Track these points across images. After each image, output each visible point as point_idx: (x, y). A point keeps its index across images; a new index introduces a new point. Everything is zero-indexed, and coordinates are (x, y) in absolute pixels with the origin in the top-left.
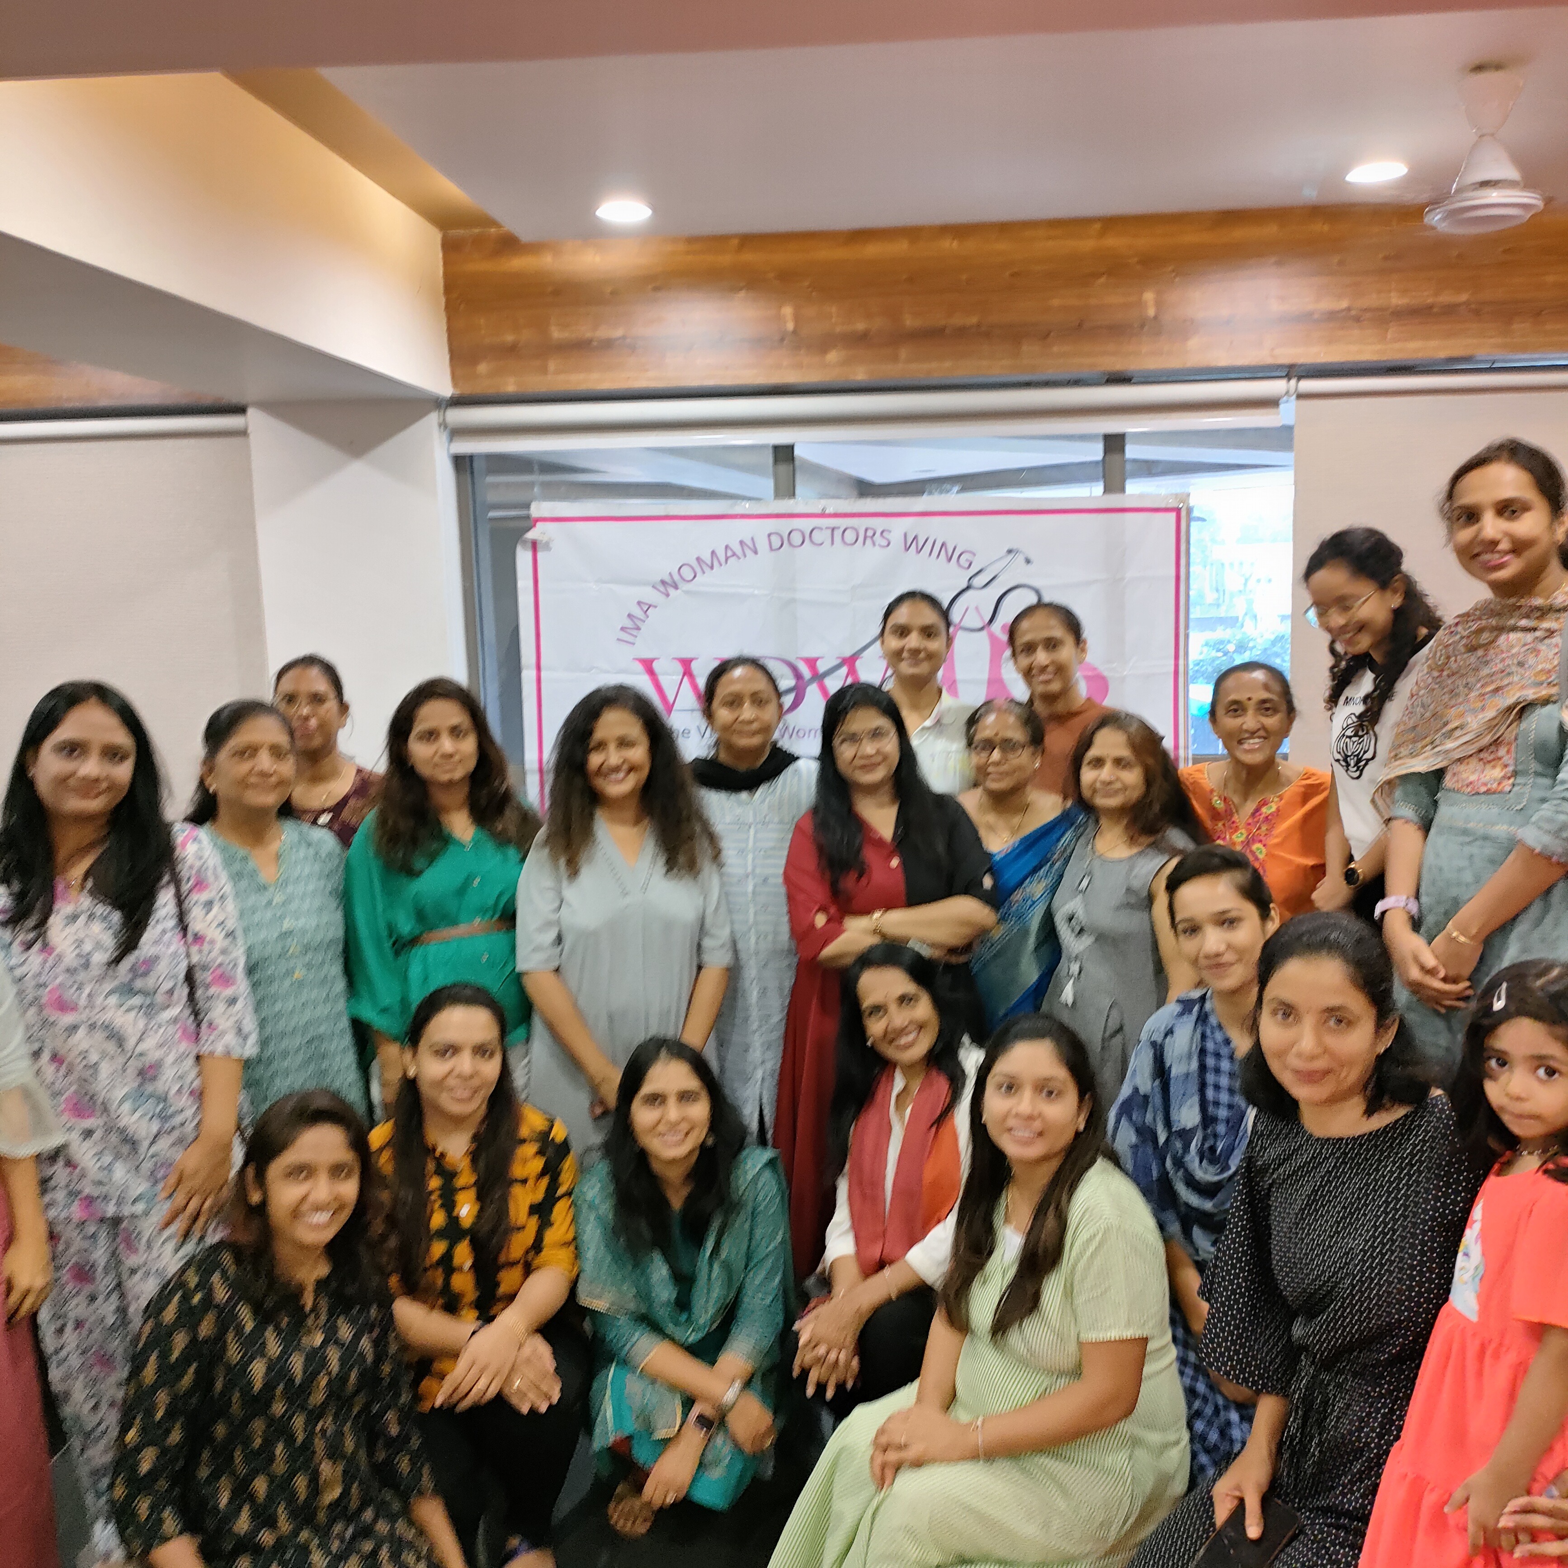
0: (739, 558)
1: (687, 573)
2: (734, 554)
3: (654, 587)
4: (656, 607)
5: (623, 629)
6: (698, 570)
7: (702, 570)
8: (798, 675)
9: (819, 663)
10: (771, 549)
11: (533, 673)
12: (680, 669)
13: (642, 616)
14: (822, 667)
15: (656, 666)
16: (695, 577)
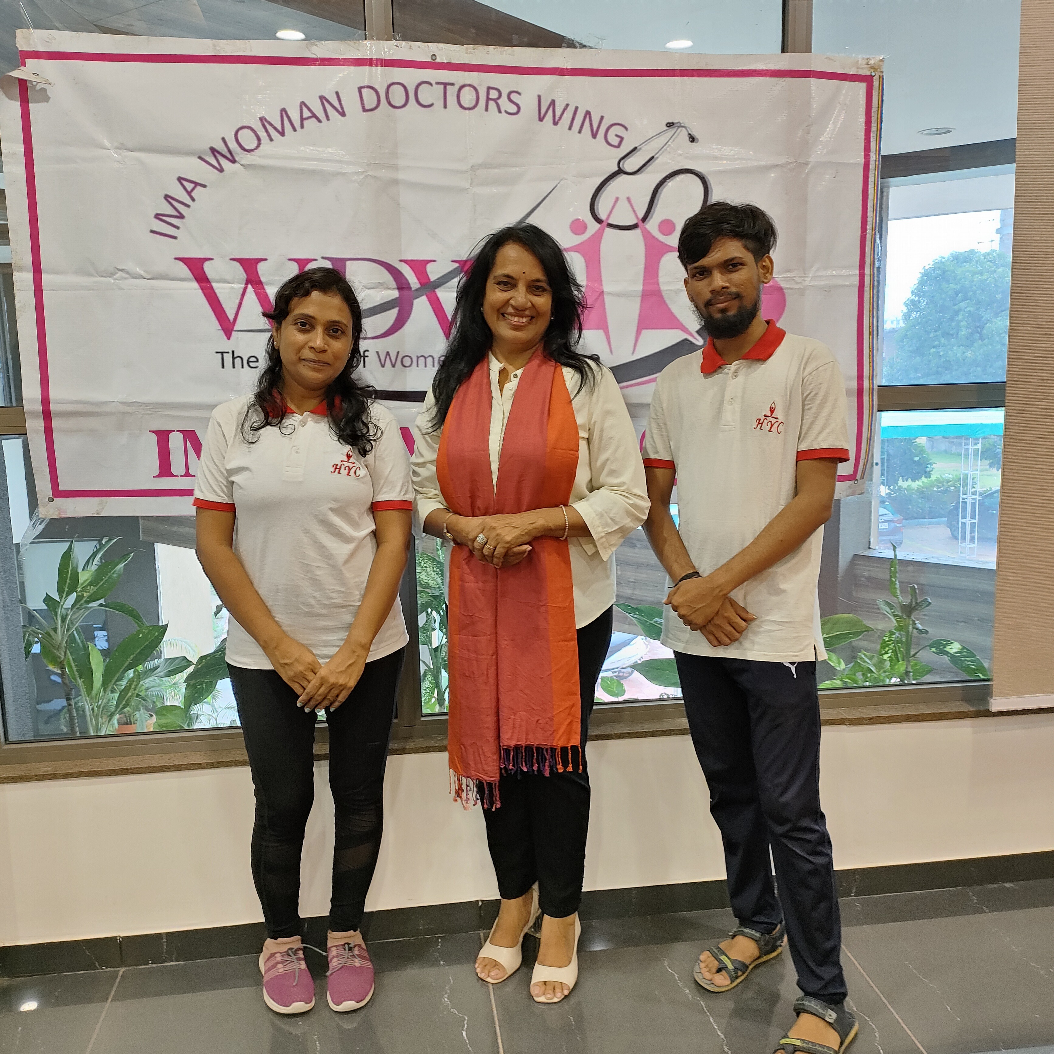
0: (320, 121)
1: (247, 139)
2: (314, 116)
3: (200, 158)
4: (204, 186)
5: (158, 216)
6: (262, 134)
7: (269, 135)
8: (402, 284)
9: (430, 268)
10: (365, 110)
11: (29, 276)
12: (241, 274)
13: (185, 198)
14: (434, 272)
15: (207, 267)
16: (259, 145)
